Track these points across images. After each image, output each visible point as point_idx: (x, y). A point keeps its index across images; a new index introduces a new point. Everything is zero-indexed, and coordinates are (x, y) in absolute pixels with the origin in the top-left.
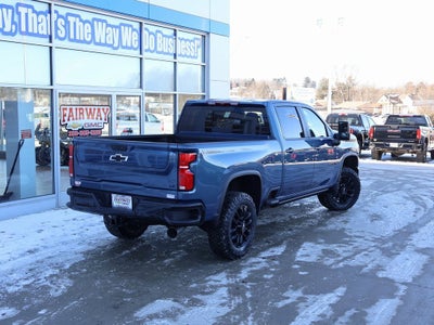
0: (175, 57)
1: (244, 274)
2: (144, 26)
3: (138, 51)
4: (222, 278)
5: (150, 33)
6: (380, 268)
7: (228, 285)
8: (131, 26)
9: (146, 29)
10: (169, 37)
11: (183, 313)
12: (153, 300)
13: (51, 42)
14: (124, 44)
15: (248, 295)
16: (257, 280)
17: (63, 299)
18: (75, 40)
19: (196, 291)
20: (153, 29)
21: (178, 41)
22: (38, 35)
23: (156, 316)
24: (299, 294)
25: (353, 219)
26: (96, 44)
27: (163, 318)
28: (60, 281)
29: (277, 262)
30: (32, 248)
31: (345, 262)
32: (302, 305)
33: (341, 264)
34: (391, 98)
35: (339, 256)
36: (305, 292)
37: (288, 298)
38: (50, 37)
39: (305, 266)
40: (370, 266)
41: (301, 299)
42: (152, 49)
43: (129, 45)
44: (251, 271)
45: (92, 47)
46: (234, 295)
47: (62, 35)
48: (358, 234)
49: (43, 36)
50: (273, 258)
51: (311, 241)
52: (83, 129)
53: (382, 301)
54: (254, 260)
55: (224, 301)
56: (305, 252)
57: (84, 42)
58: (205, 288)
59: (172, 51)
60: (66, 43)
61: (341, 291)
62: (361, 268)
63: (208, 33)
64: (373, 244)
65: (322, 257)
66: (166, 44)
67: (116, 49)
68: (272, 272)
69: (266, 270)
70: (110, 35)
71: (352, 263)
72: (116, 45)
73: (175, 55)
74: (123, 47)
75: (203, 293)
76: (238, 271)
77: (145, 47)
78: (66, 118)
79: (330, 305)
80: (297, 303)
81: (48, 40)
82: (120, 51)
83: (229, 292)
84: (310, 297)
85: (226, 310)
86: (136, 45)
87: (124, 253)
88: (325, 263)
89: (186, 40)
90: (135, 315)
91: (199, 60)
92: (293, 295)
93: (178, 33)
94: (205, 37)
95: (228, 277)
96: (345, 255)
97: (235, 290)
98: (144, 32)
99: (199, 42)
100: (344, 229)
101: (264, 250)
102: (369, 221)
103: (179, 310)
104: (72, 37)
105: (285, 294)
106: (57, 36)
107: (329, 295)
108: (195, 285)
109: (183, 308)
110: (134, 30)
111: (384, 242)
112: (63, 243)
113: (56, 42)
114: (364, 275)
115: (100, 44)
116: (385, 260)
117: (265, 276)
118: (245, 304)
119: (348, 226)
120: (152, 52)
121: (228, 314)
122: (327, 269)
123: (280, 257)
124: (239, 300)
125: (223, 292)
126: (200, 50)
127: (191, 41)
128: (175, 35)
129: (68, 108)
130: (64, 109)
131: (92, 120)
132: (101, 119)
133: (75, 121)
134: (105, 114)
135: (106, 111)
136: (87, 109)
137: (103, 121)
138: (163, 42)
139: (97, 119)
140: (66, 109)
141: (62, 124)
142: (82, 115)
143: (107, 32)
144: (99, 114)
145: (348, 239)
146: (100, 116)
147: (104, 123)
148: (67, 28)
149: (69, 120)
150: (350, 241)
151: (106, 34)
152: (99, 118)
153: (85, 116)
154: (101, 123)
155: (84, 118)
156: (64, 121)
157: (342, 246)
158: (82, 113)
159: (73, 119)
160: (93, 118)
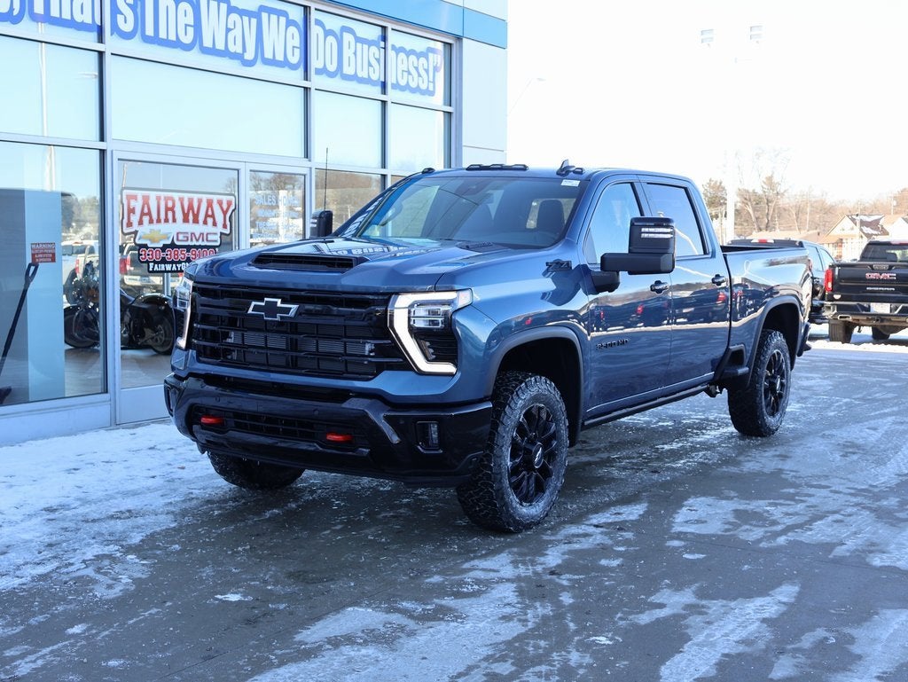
0: (384, 91)
1: (553, 558)
2: (314, 15)
3: (301, 70)
4: (500, 565)
5: (328, 33)
6: (873, 547)
7: (518, 579)
8: (285, 14)
9: (318, 23)
10: (370, 43)
11: (412, 634)
12: (339, 607)
13: (101, 40)
14: (268, 55)
15: (567, 599)
16: (583, 569)
17: (125, 604)
18: (155, 40)
19: (440, 591)
20: (334, 23)
21: (391, 53)
22: (71, 24)
23: (349, 640)
24: (687, 597)
25: (799, 451)
26: (205, 51)
27: (366, 643)
28: (117, 568)
29: (629, 535)
30: (54, 503)
31: (791, 536)
32: (695, 620)
33: (782, 540)
34: (863, 223)
35: (774, 523)
36: (701, 594)
37: (661, 606)
38: (100, 31)
39: (696, 542)
40: (850, 544)
41: (692, 609)
42: (332, 68)
43: (280, 57)
44: (570, 552)
45: (193, 58)
46: (534, 598)
47: (127, 27)
48: (814, 481)
49: (81, 27)
50: (621, 526)
51: (704, 494)
52: (173, 246)
54: (573, 530)
55: (508, 610)
56: (693, 516)
57: (177, 44)
58: (462, 583)
59: (377, 75)
60: (135, 47)
61: (787, 593)
62: (829, 547)
63: (459, 39)
64: (853, 501)
65: (736, 526)
66: (362, 60)
67: (250, 64)
68: (619, 554)
69: (604, 551)
70: (237, 32)
71: (807, 537)
72: (249, 56)
73: (384, 85)
74: (267, 62)
75: (458, 595)
76: (540, 550)
77: (315, 63)
78: (135, 218)
79: (764, 620)
80: (684, 617)
81: (94, 35)
82: (259, 70)
83: (521, 592)
84: (715, 606)
85: (514, 629)
86: (295, 57)
87: (268, 515)
88: (743, 536)
89: (409, 53)
90: (298, 638)
91: (438, 100)
92: (672, 601)
93: (390, 34)
94: (452, 46)
95: (515, 563)
96: (789, 521)
97: (534, 590)
98: (315, 30)
99: (438, 59)
100: (781, 471)
101: (597, 509)
102: (837, 456)
103: (402, 628)
104: (150, 31)
105: (654, 599)
106: (115, 29)
107: (759, 601)
108: (436, 579)
109: (411, 624)
110: (290, 23)
111: (877, 497)
112: (126, 494)
113: (112, 44)
114: (839, 561)
115: (212, 51)
116: (883, 531)
117: (604, 562)
118: (559, 616)
119: (788, 465)
120: (332, 75)
121: (519, 638)
122: (750, 549)
123: (635, 525)
124: (543, 609)
125: (508, 592)
126: (440, 77)
127: (419, 55)
128: (384, 38)
129: (140, 194)
130: (130, 198)
131: (195, 226)
132: (215, 224)
133: (155, 226)
134: (225, 213)
135: (225, 207)
136: (181, 200)
137: (220, 229)
138: (355, 53)
139: (205, 222)
140: (135, 198)
141: (125, 231)
142: (170, 214)
143: (231, 26)
144: (210, 213)
145: (792, 491)
146: (213, 216)
147: (221, 233)
148: (139, 10)
149: (141, 223)
150: (797, 494)
151: (228, 30)
152: (210, 221)
153: (179, 216)
154: (216, 234)
155: (174, 220)
156: (130, 224)
157: (781, 504)
158: (172, 209)
159: (151, 221)
160: (196, 221)
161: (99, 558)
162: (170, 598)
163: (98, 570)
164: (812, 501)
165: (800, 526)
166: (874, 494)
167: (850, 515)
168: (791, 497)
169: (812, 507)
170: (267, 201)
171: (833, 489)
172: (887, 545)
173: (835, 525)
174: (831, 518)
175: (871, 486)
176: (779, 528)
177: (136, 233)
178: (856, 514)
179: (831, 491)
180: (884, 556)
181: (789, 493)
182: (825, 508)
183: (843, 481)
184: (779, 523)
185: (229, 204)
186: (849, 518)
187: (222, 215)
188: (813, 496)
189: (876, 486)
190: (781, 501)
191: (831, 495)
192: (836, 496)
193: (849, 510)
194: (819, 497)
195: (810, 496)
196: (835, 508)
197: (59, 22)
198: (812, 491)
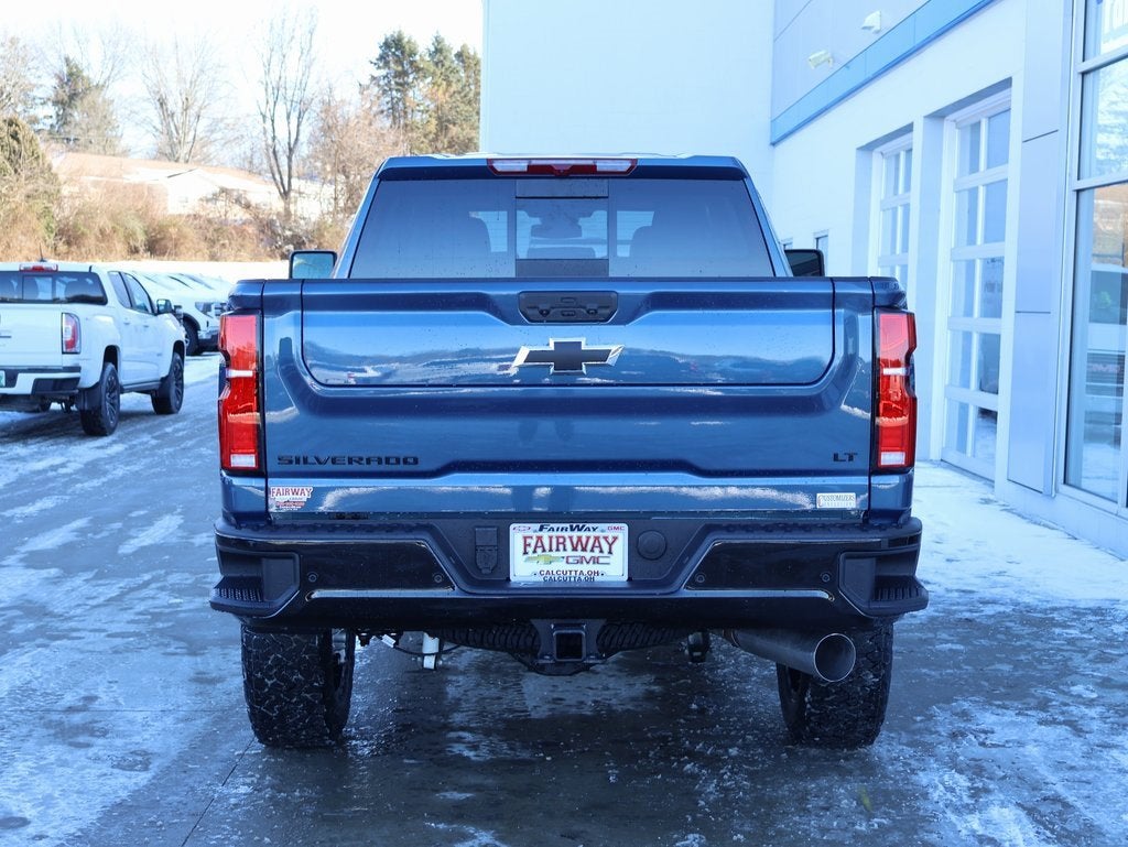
157: (163, 607)
164: (129, 616)
167: (79, 605)
168: (156, 617)
169: (126, 609)
171: (103, 634)
172: (40, 585)
174: (101, 600)
176: (153, 586)
178: (71, 608)
179: (104, 631)
180: (45, 575)
181: (160, 622)
182: (108, 609)
184: (158, 589)
186: (80, 602)
188: (128, 622)
190: (167, 611)
191: (106, 626)
192: (98, 625)
193: (79, 611)
195: (132, 622)
196: (97, 611)
198: (132, 628)
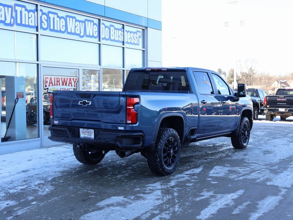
0: (123, 44)
1: (173, 183)
2: (102, 22)
3: (98, 38)
4: (158, 185)
5: (106, 27)
6: (268, 180)
7: (162, 189)
8: (93, 21)
9: (103, 24)
10: (119, 30)
11: (130, 203)
12: (109, 197)
13: (37, 31)
14: (88, 34)
15: (176, 194)
16: (182, 186)
17: (47, 196)
18: (53, 30)
19: (139, 192)
20: (108, 24)
21: (125, 33)
22: (29, 26)
23: (112, 205)
24: (211, 193)
26: (68, 33)
27: (117, 206)
28: (45, 187)
29: (196, 177)
30: (25, 169)
31: (244, 177)
33: (241, 178)
35: (240, 173)
38: (37, 28)
39: (216, 179)
40: (262, 179)
42: (107, 37)
43: (91, 35)
44: (178, 182)
45: (65, 35)
46: (166, 194)
47: (45, 27)
48: (254, 162)
49: (31, 27)
50: (194, 175)
51: (220, 165)
53: (269, 197)
54: (180, 176)
55: (159, 197)
56: (216, 172)
57: (60, 31)
58: (145, 190)
59: (121, 39)
60: (47, 32)
61: (240, 192)
62: (256, 180)
63: (147, 28)
64: (265, 167)
65: (228, 174)
66: (117, 35)
67: (82, 37)
68: (192, 182)
69: (188, 181)
70: (78, 27)
71: (249, 177)
72: (82, 34)
73: (123, 42)
74: (87, 36)
75: (144, 193)
76: (169, 181)
77: (102, 36)
78: (48, 84)
79: (232, 199)
81: (35, 29)
82: (85, 39)
83: (162, 192)
85: (160, 202)
86: (96, 35)
87: (89, 172)
88: (230, 177)
89: (131, 32)
90: (97, 205)
91: (140, 47)
93: (125, 27)
94: (144, 30)
95: (161, 185)
96: (244, 173)
97: (166, 192)
98: (102, 26)
99: (140, 34)
100: (244, 159)
101: (187, 170)
103: (128, 202)
104: (52, 28)
105: (201, 194)
106: (42, 27)
107: (232, 195)
108: (138, 189)
109: (130, 201)
110: (94, 24)
111: (272, 166)
113: (40, 32)
114: (257, 184)
115: (71, 33)
116: (272, 175)
117: (187, 184)
118: (173, 199)
120: (107, 40)
121: (161, 204)
122: (231, 181)
123: (198, 174)
124: (169, 197)
125: (159, 192)
126: (141, 40)
127: (134, 33)
128: (123, 28)
129: (49, 77)
130: (46, 78)
131: (66, 86)
132: (72, 86)
133: (54, 87)
134: (75, 82)
135: (75, 80)
136: (62, 79)
137: (73, 87)
138: (114, 33)
139: (69, 85)
140: (48, 78)
141: (45, 88)
142: (58, 83)
143: (76, 25)
144: (70, 82)
145: (246, 164)
146: (71, 83)
147: (74, 89)
148: (48, 21)
149: (49, 86)
150: (248, 165)
151: (76, 27)
152: (70, 85)
153: (61, 83)
154: (72, 89)
155: (59, 85)
156: (46, 86)
157: (242, 168)
158: (59, 81)
159: (52, 85)
160: (66, 85)
161: (39, 184)
162: (61, 194)
163: (39, 187)
164: (252, 167)
165: (247, 174)
166: (271, 165)
167: (263, 171)
168: (246, 166)
169: (252, 169)
170: (88, 78)
171: (259, 164)
173: (258, 174)
174: (257, 172)
175: (271, 163)
176: (241, 175)
177: (48, 89)
178: (265, 171)
179: (258, 164)
181: (246, 165)
182: (256, 169)
183: (262, 162)
184: (241, 173)
185: (76, 79)
186: (262, 172)
187: (74, 83)
188: (253, 166)
189: (272, 163)
190: (243, 167)
191: (258, 165)
192: (259, 166)
193: (263, 170)
194: (254, 166)
195: (252, 166)
196: (259, 169)
197: (25, 26)
198: (253, 164)
